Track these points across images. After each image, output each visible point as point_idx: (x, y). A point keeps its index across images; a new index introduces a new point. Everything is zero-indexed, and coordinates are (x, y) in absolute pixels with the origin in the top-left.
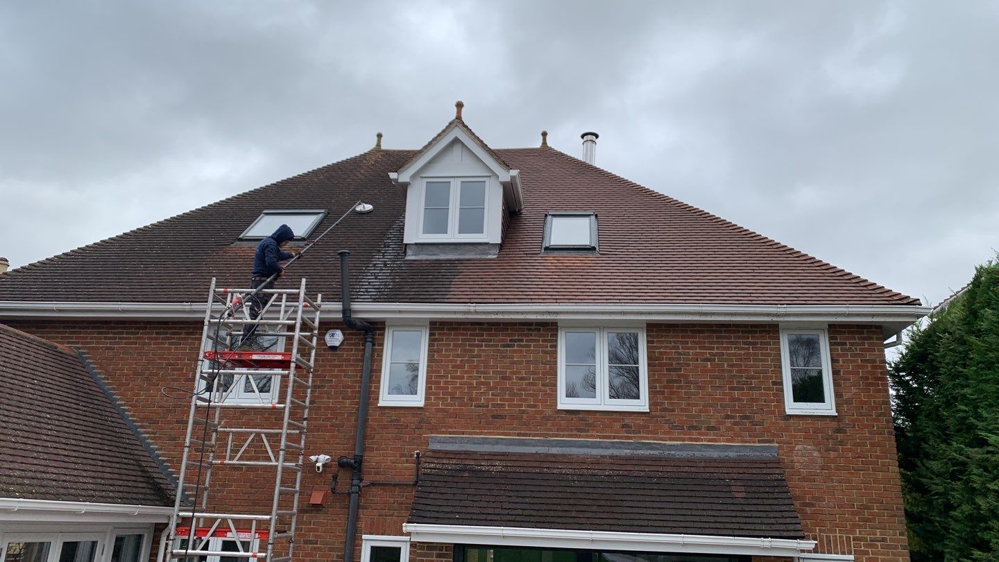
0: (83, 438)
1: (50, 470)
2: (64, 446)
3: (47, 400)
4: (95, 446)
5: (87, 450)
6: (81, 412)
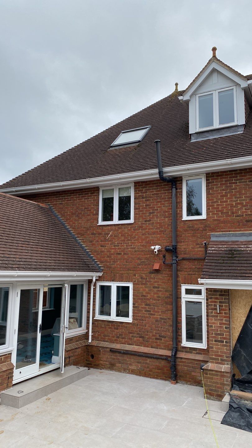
0: (50, 243)
1: (33, 257)
2: (41, 247)
3: (34, 227)
4: (56, 246)
5: (52, 248)
6: (50, 232)
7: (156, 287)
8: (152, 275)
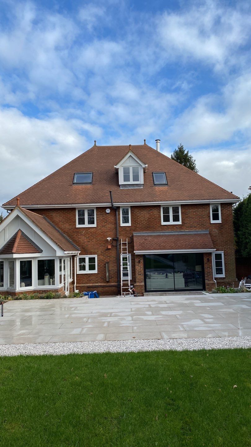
7: (109, 256)
8: (107, 251)
